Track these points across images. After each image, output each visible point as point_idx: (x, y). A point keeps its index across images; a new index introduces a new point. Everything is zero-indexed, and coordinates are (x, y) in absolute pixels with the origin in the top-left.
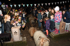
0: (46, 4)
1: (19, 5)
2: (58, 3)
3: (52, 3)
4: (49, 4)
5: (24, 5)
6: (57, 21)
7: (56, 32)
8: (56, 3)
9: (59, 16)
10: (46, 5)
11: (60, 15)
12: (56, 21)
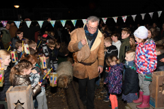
0: (115, 19)
1: (41, 23)
2: (151, 14)
3: (134, 16)
4: (124, 18)
5: (53, 23)
6: (144, 68)
7: (142, 102)
8: (143, 15)
9: (146, 55)
10: (116, 21)
11: (148, 51)
12: (141, 70)
